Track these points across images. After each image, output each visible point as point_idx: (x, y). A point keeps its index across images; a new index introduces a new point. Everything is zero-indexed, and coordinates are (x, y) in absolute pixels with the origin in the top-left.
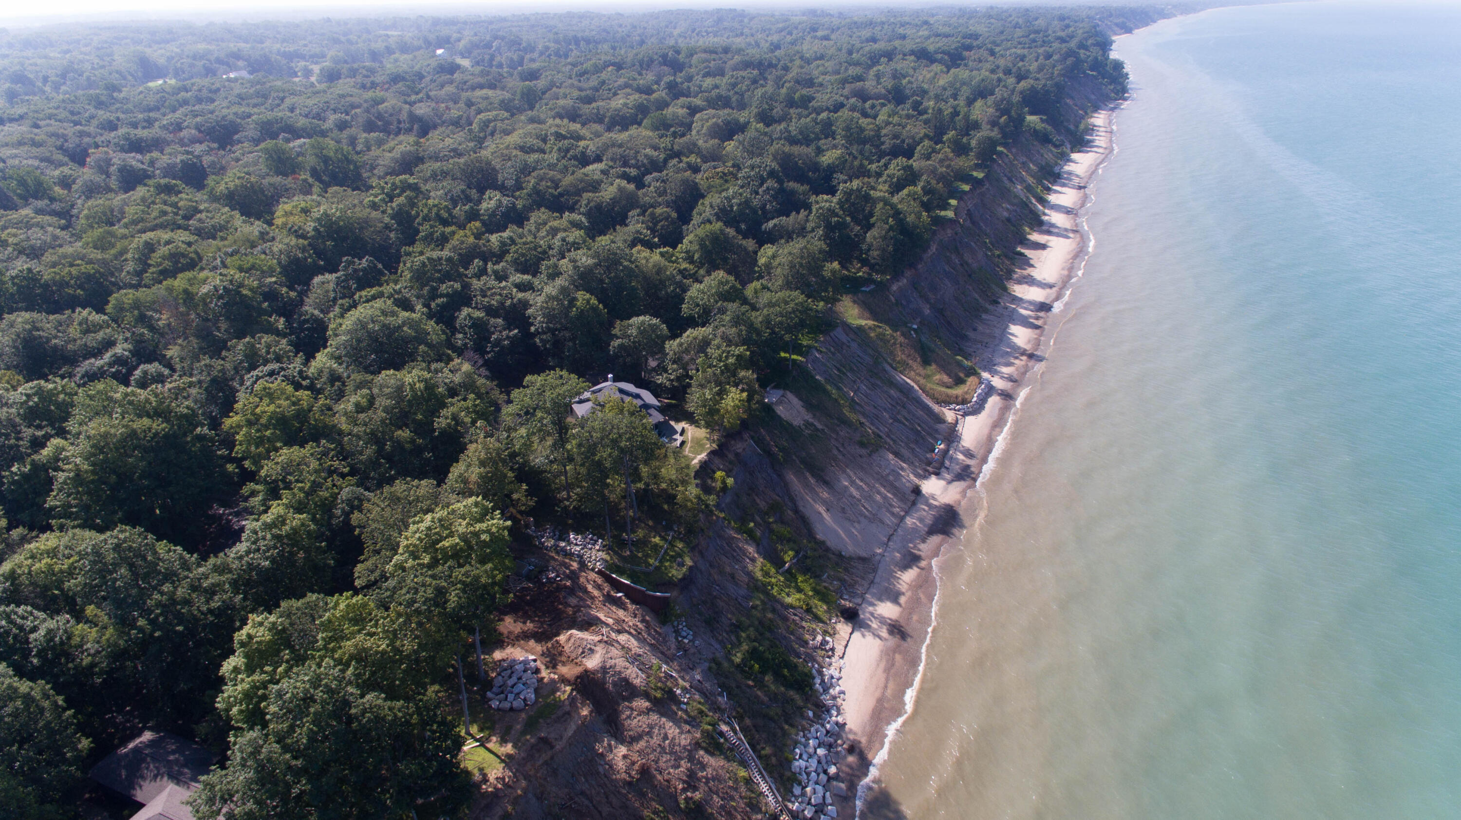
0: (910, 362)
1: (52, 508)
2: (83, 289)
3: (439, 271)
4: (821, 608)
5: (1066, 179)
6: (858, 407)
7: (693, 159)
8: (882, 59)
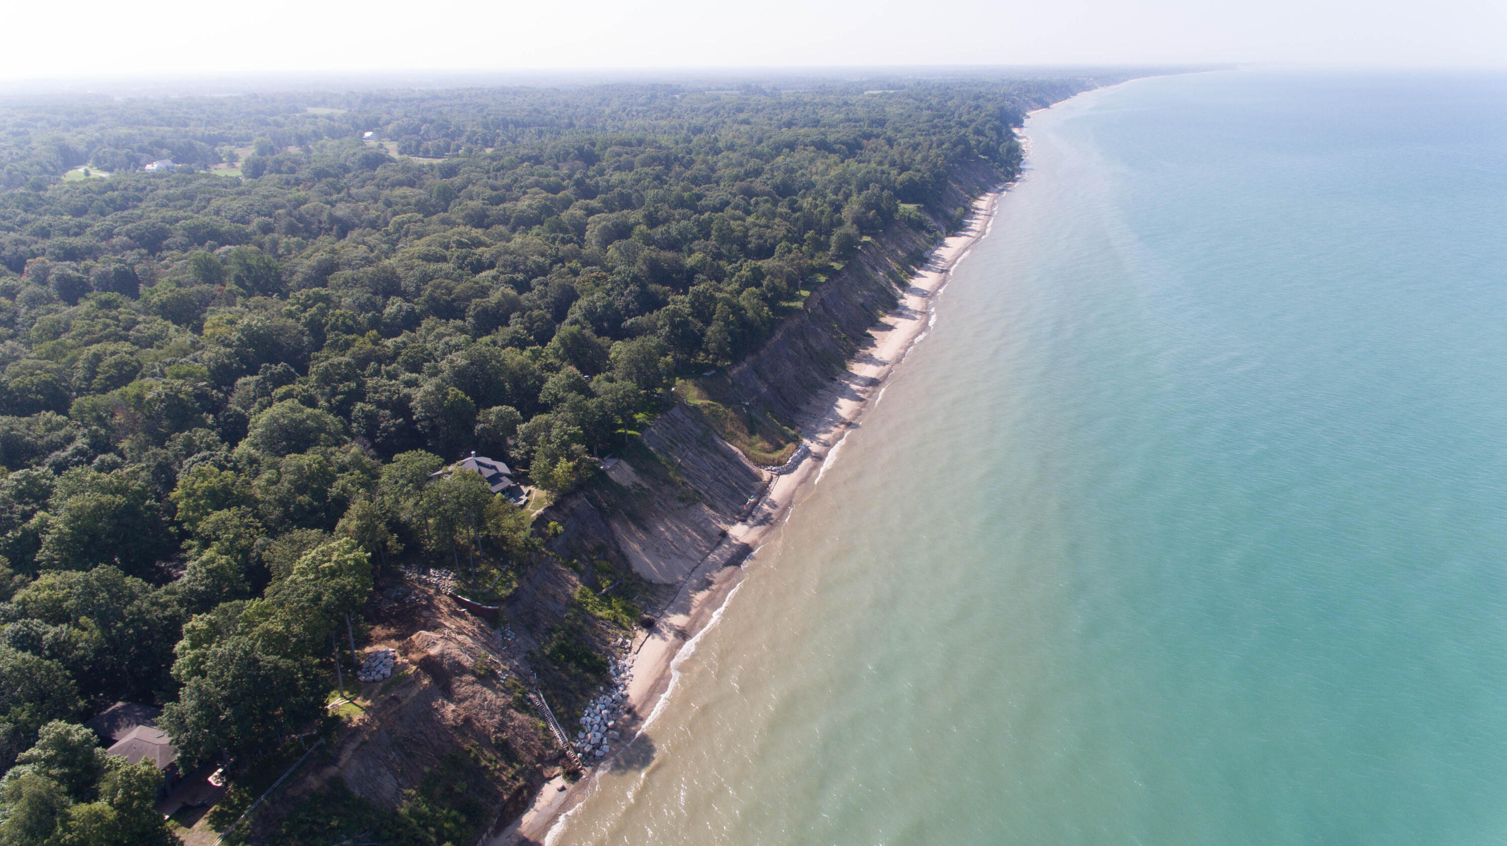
0: (738, 433)
1: (40, 562)
2: (42, 394)
3: (338, 374)
4: (625, 618)
5: (932, 263)
6: (683, 470)
7: (574, 264)
8: (784, 150)
